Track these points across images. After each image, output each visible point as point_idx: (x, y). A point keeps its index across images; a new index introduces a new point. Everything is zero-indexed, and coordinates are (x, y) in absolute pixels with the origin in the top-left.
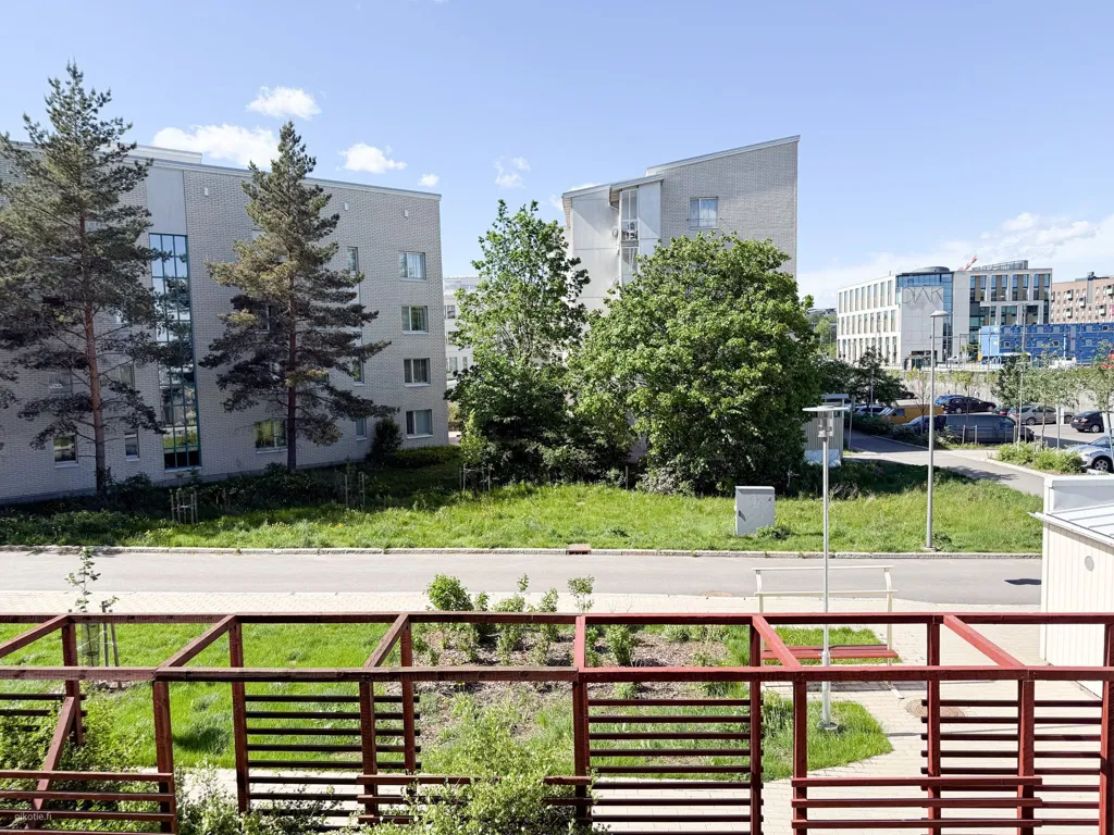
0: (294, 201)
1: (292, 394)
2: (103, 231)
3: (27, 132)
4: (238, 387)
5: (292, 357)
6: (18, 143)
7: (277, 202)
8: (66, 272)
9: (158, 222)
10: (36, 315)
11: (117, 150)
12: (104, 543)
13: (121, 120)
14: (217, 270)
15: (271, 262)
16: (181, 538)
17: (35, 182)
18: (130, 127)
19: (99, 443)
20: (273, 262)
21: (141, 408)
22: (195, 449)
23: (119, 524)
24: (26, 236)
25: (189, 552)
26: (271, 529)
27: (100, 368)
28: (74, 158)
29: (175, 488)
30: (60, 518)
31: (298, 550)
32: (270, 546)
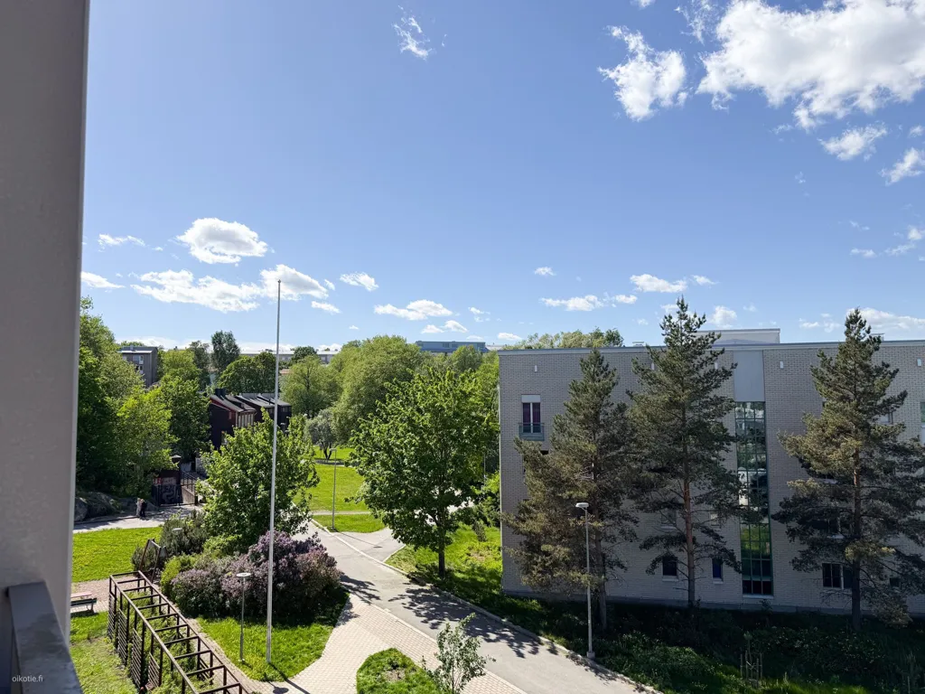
0: (860, 381)
7: (842, 383)
14: (787, 442)
17: (652, 388)
22: (768, 580)
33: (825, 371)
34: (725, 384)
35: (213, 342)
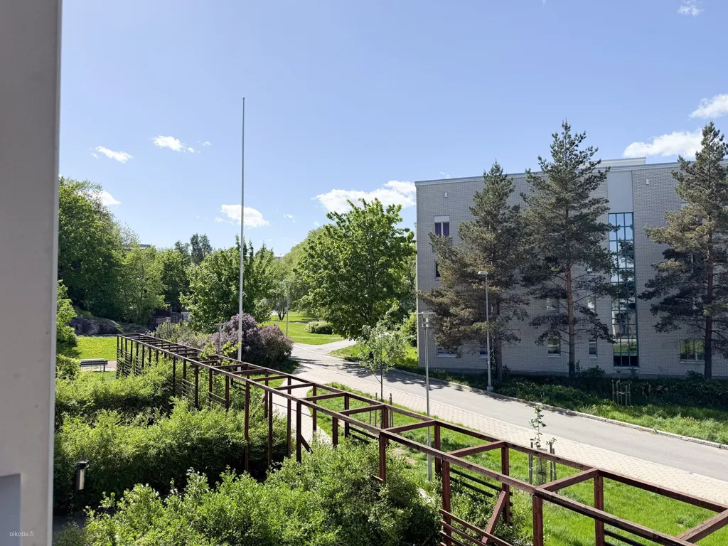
0: (714, 178)
1: (709, 321)
2: (577, 216)
3: (540, 166)
4: (666, 314)
5: (710, 293)
6: (534, 173)
7: (700, 181)
8: (557, 242)
9: (613, 205)
10: (540, 267)
11: (589, 166)
12: (568, 407)
13: (592, 148)
14: (652, 233)
15: (694, 224)
16: (616, 414)
17: (542, 193)
18: (596, 150)
19: (571, 345)
20: (696, 224)
21: (599, 324)
22: (635, 355)
23: (579, 397)
24: (536, 224)
25: (619, 425)
26: (682, 421)
27: (574, 299)
28: (563, 175)
29: (617, 379)
30: (546, 387)
31: (703, 441)
32: (680, 433)
33: (684, 173)
34: (602, 185)
35: (192, 243)
